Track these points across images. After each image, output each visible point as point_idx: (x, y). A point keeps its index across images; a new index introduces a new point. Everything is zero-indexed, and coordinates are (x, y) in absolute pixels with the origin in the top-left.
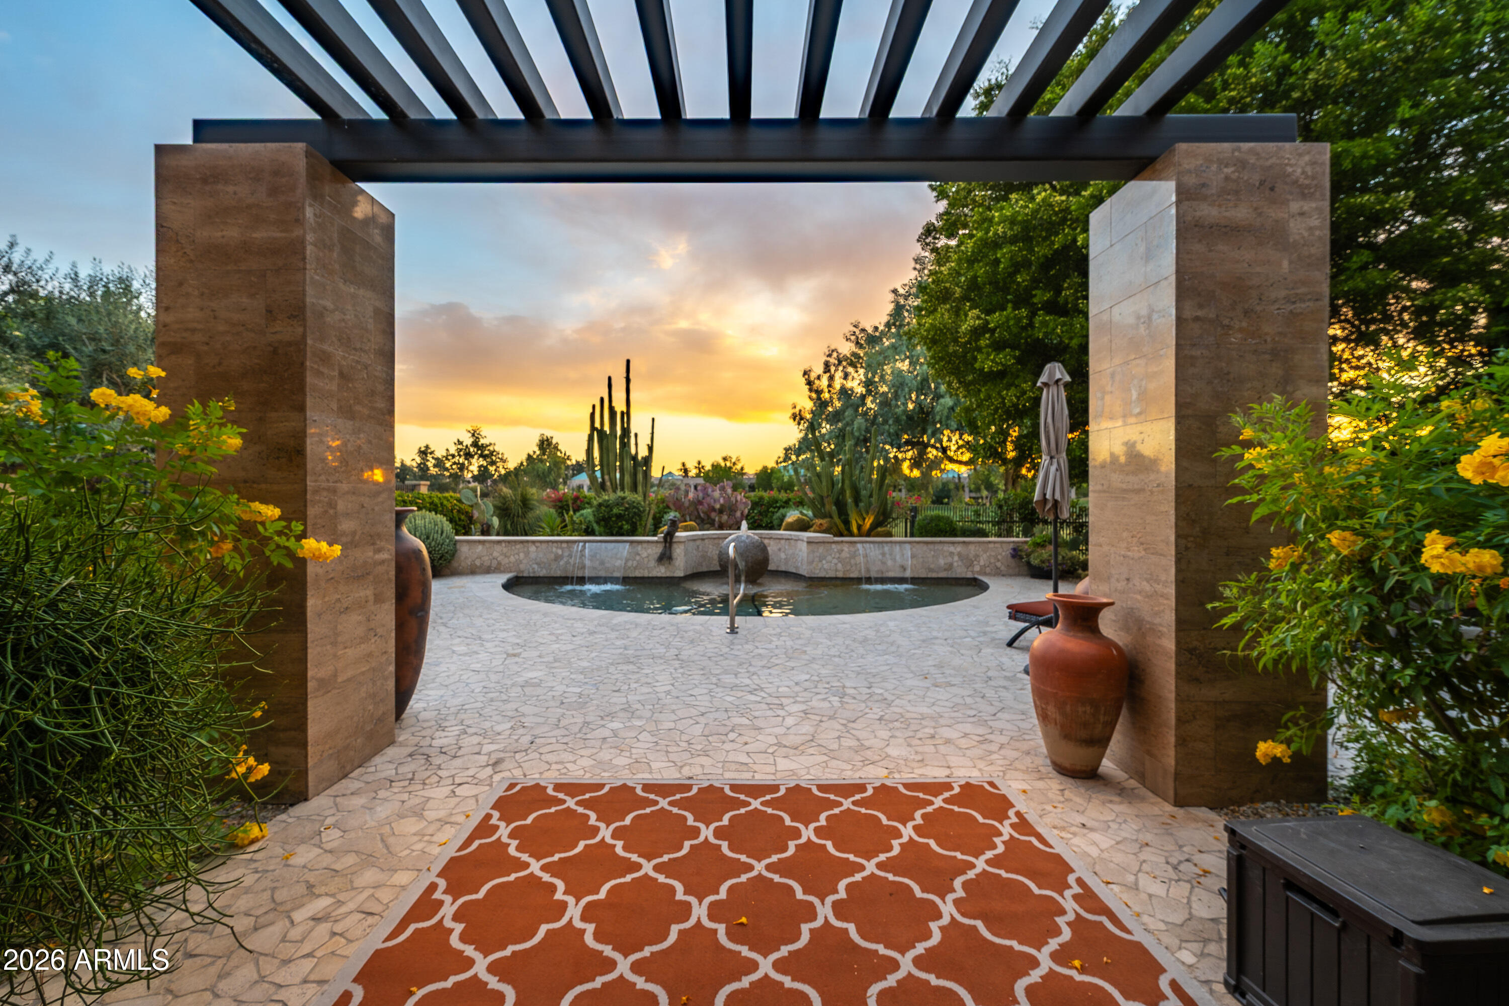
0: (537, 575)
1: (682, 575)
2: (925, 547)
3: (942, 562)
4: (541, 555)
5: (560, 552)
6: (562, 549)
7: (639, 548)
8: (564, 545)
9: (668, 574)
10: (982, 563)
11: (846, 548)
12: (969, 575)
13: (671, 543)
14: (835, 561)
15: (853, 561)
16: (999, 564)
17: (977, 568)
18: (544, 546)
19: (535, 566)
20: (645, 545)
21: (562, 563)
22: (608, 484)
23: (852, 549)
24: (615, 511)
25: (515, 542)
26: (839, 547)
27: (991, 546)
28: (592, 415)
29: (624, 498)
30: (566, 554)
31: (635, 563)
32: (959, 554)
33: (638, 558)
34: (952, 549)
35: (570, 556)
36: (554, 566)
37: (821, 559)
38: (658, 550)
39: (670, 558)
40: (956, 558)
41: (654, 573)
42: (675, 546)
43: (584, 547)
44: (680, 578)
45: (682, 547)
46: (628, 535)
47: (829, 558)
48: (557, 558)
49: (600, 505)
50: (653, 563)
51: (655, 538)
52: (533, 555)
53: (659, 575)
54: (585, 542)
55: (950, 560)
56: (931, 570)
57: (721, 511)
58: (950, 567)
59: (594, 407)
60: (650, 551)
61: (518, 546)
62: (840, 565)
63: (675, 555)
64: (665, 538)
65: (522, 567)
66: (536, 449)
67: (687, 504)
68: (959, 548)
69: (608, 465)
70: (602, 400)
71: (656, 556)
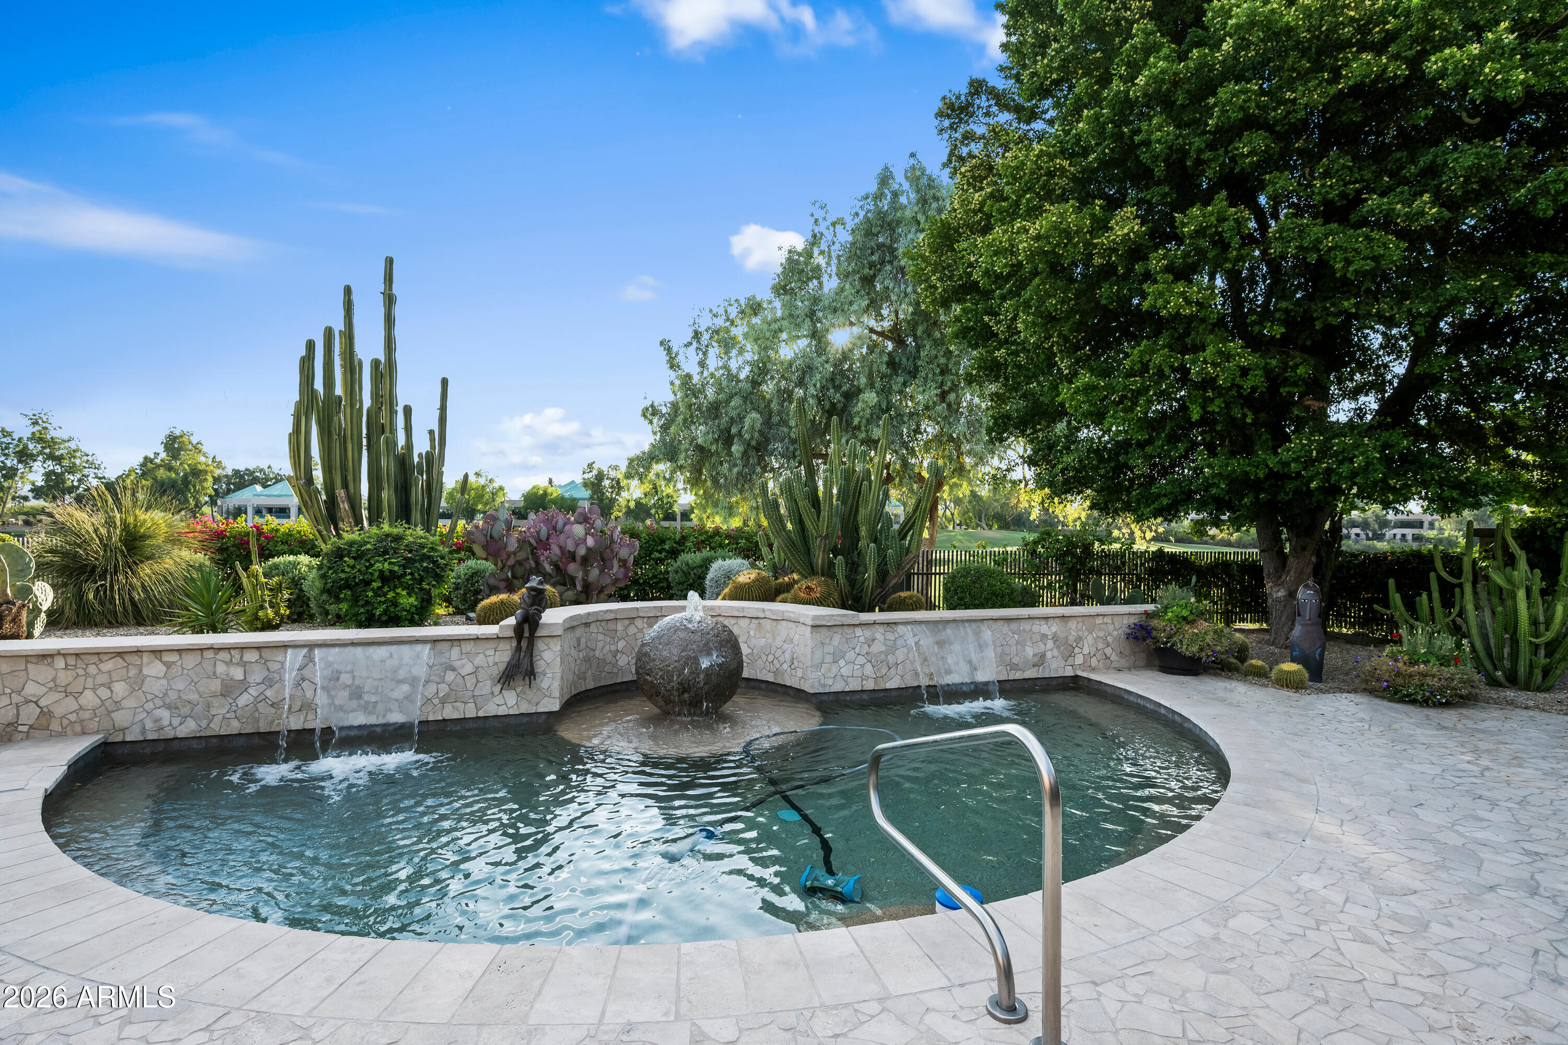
0: (169, 734)
1: (555, 706)
2: (1005, 628)
3: (1030, 651)
4: (180, 685)
5: (238, 674)
6: (243, 664)
7: (455, 652)
8: (251, 656)
9: (525, 708)
10: (1086, 651)
11: (879, 634)
12: (1069, 672)
13: (532, 639)
14: (861, 660)
15: (891, 659)
16: (1108, 651)
17: (1079, 660)
18: (190, 661)
19: (165, 714)
20: (467, 647)
21: (243, 700)
22: (344, 506)
23: (891, 636)
24: (382, 565)
25: (98, 654)
26: (868, 633)
27: (1099, 620)
28: (307, 364)
29: (398, 539)
30: (257, 676)
31: (444, 689)
32: (1055, 638)
33: (450, 676)
34: (1044, 628)
35: (269, 682)
36: (220, 709)
37: (837, 657)
38: (503, 655)
39: (531, 674)
40: (1050, 644)
41: (492, 708)
42: (540, 645)
43: (310, 659)
44: (550, 714)
45: (556, 646)
46: (412, 623)
47: (851, 655)
48: (229, 689)
49: (339, 554)
50: (486, 687)
51: (491, 630)
52: (155, 687)
53: (502, 711)
54: (311, 646)
55: (1041, 648)
56: (1014, 667)
57: (585, 561)
58: (1041, 659)
59: (310, 345)
60: (479, 660)
61: (107, 666)
62: (869, 669)
63: (540, 666)
64: (518, 630)
65: (121, 718)
66: (161, 449)
67: (513, 545)
68: (1054, 628)
69: (344, 468)
70: (329, 333)
71: (497, 671)
